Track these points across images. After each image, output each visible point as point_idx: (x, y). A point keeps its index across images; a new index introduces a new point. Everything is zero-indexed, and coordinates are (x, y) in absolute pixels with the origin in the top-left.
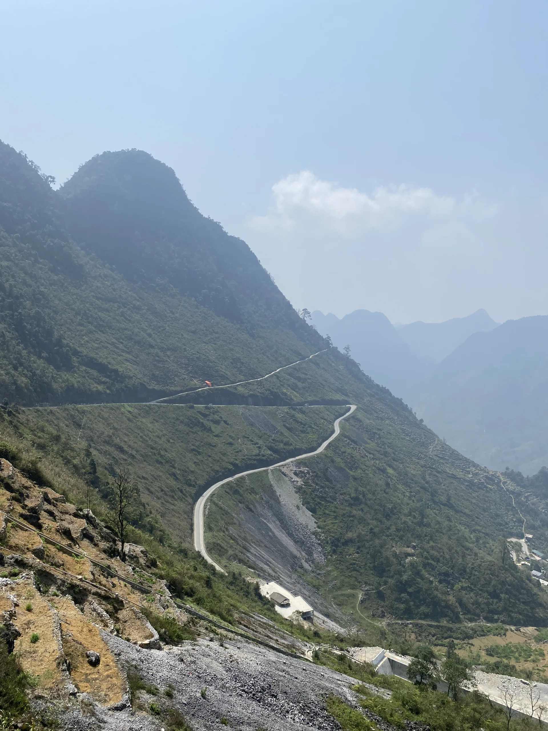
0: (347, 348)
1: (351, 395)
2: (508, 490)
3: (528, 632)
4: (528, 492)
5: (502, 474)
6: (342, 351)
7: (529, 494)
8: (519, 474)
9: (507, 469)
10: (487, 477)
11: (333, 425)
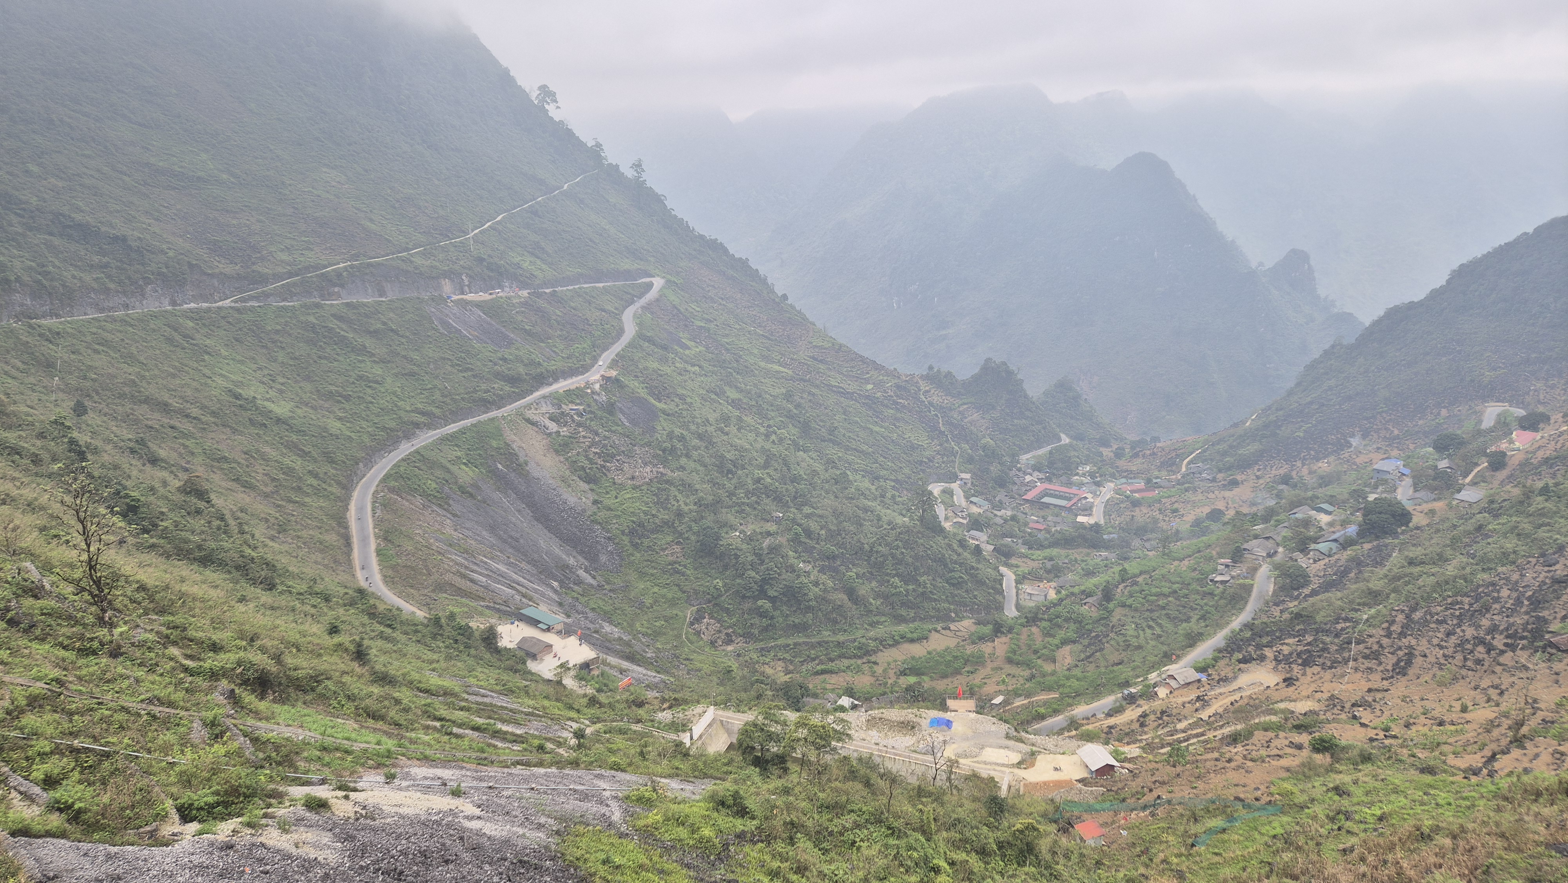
0: (638, 166)
1: (652, 259)
2: (931, 404)
3: (962, 629)
4: (965, 404)
5: (922, 377)
6: (630, 173)
7: (965, 406)
8: (949, 374)
9: (931, 368)
10: (898, 387)
11: (620, 320)
